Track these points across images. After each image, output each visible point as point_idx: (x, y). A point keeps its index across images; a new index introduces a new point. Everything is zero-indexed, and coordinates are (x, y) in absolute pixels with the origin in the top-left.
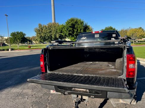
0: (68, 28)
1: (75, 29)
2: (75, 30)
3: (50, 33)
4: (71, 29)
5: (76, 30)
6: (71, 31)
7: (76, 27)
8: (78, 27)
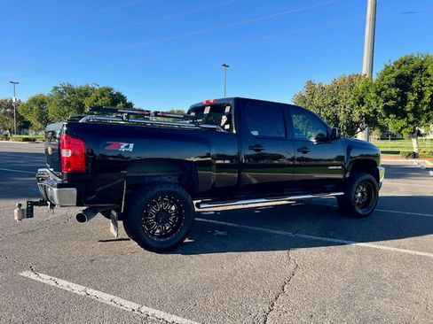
0: (383, 90)
1: (412, 91)
2: (409, 94)
3: (333, 106)
4: (394, 91)
5: (412, 97)
6: (393, 99)
7: (414, 85)
8: (423, 86)
